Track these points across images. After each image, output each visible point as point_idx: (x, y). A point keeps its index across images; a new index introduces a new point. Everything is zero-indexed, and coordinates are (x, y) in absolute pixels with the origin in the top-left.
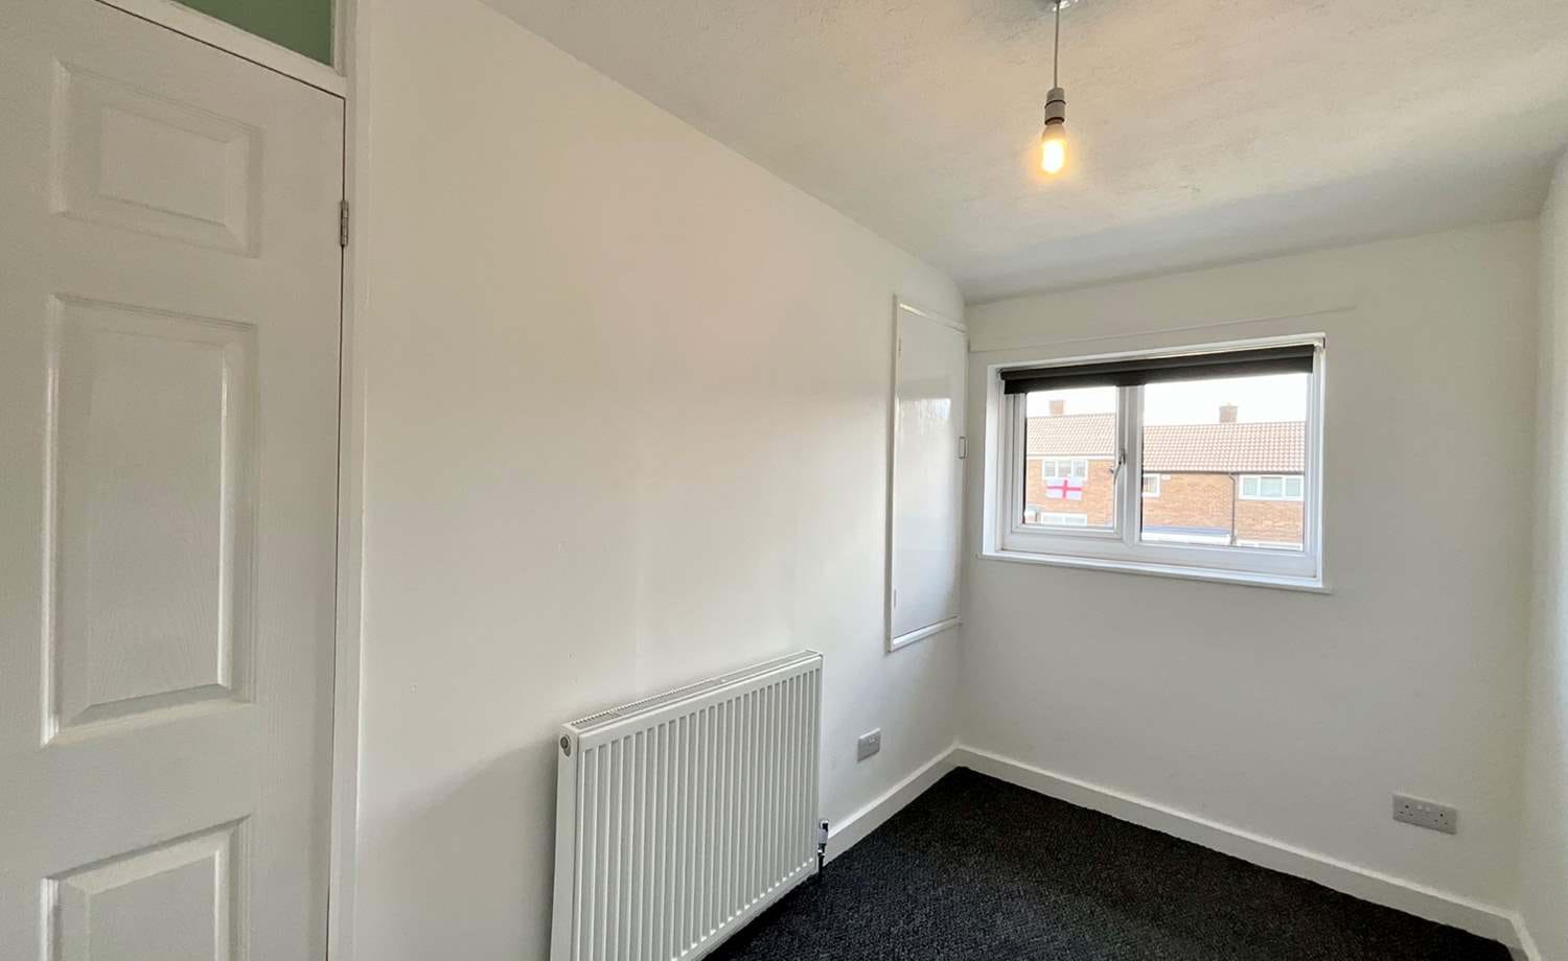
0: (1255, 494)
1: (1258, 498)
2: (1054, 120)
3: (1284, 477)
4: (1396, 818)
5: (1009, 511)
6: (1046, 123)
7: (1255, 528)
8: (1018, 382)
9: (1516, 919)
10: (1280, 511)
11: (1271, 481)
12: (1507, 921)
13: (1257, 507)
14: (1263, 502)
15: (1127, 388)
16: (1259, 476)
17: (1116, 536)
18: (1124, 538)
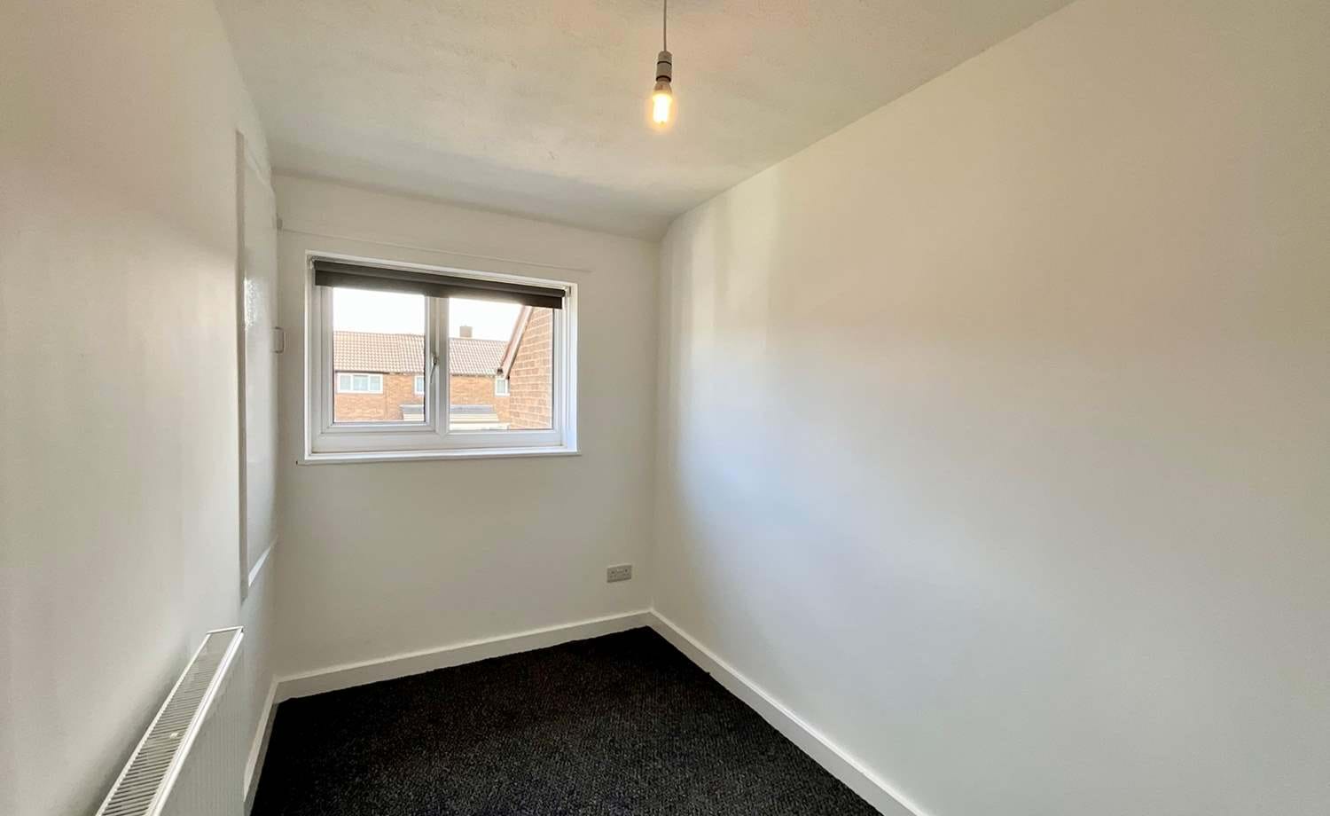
0: (349, 388)
1: (352, 391)
2: (664, 79)
3: (370, 375)
4: (609, 581)
5: (319, 408)
6: (657, 79)
7: (350, 415)
8: (328, 273)
9: (652, 610)
10: (367, 402)
11: (361, 378)
12: (649, 613)
13: (350, 399)
14: (356, 395)
15: (438, 299)
16: (351, 375)
17: (429, 429)
18: (437, 430)
